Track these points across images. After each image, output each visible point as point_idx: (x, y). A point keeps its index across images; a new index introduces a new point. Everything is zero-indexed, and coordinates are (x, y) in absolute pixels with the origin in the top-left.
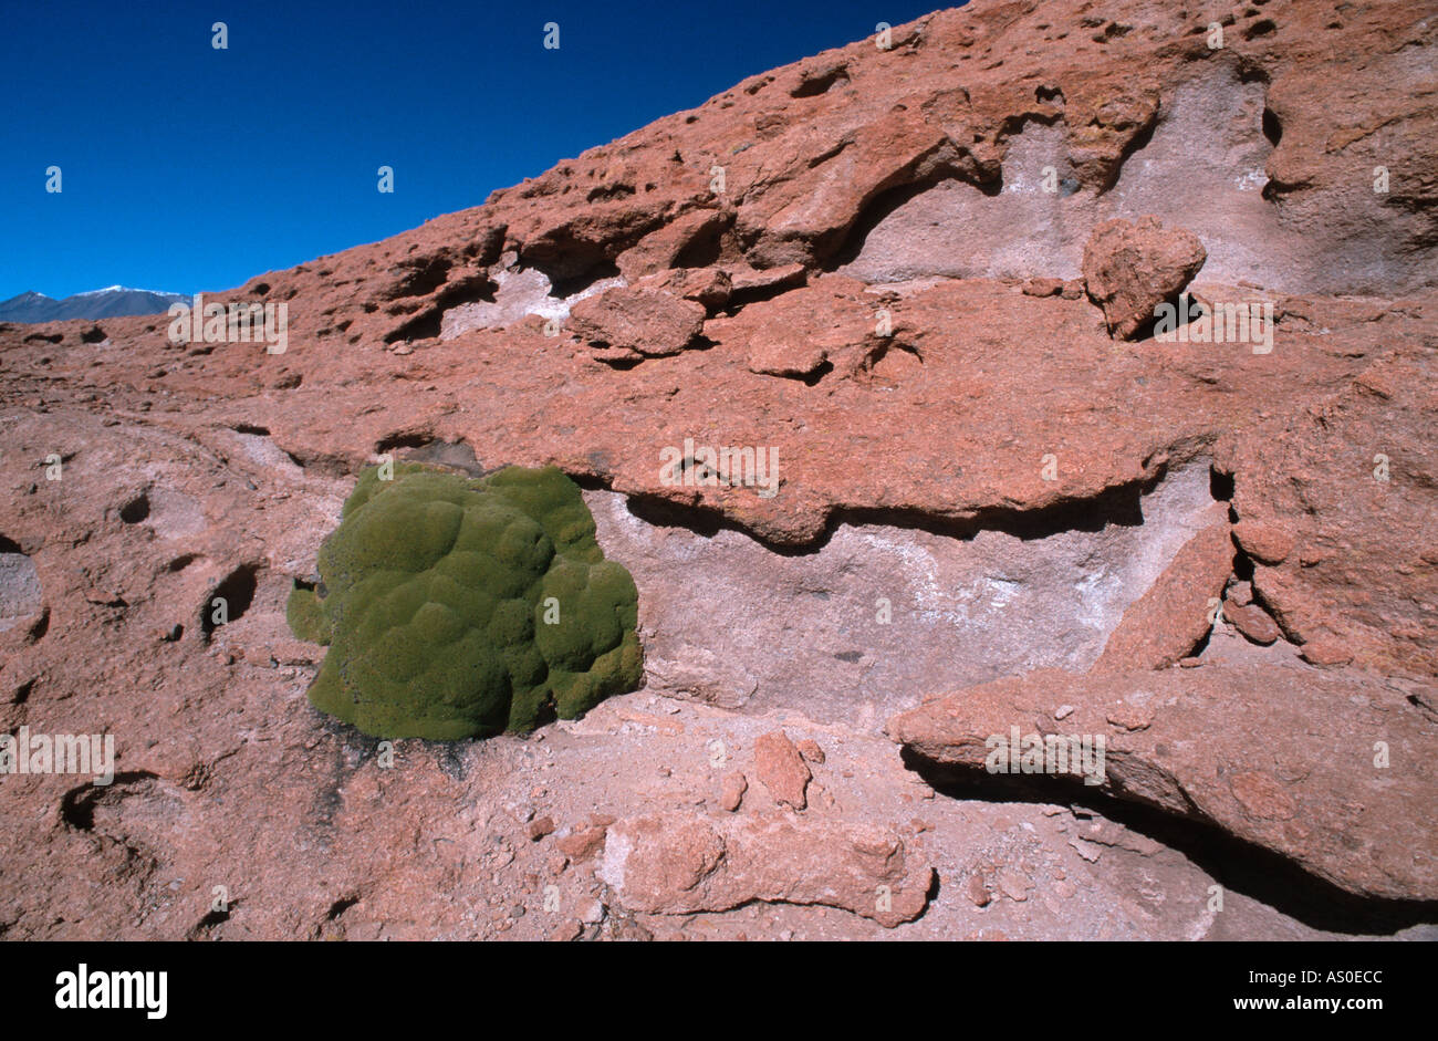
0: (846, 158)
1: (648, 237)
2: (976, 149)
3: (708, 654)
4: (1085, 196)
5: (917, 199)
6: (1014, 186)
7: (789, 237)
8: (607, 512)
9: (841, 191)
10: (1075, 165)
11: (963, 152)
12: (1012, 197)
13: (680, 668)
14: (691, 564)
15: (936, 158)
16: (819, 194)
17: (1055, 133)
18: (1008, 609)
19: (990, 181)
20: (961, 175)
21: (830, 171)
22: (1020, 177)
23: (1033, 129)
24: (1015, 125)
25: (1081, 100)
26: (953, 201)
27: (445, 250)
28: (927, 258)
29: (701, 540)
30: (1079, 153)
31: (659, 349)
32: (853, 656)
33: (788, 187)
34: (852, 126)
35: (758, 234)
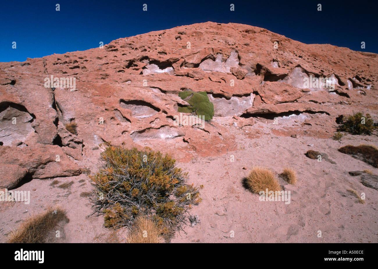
0: (198, 54)
1: (178, 62)
2: (214, 56)
3: (221, 111)
4: (223, 63)
5: (205, 60)
6: (217, 60)
7: (191, 64)
8: (210, 97)
9: (198, 58)
10: (223, 59)
11: (212, 56)
12: (216, 62)
13: (218, 113)
14: (219, 101)
15: (209, 56)
16: (195, 58)
17: (221, 55)
18: (245, 103)
19: (214, 59)
20: (211, 58)
21: (196, 55)
22: (218, 60)
23: (219, 54)
24: (217, 53)
25: (224, 52)
26: (210, 61)
27: (135, 59)
28: (208, 68)
29: (220, 99)
30: (224, 58)
31: (201, 78)
32: (233, 109)
33: (189, 56)
34: (199, 50)
35: (187, 63)
